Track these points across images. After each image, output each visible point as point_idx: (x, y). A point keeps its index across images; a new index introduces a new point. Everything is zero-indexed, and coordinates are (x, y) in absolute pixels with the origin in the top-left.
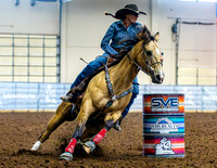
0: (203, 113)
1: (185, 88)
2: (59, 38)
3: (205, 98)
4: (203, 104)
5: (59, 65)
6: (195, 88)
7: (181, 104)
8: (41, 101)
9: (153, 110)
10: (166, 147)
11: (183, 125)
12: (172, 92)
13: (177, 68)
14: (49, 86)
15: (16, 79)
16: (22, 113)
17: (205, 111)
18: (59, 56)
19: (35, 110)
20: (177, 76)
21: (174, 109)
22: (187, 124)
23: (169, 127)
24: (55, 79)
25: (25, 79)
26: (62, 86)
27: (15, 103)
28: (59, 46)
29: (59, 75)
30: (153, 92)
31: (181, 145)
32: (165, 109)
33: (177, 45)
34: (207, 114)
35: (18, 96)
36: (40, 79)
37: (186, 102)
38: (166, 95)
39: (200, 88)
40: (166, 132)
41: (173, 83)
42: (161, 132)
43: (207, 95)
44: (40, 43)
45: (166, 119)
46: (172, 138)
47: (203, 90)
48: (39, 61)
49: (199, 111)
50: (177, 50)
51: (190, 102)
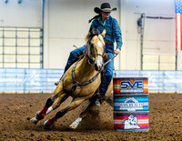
0: (164, 94)
1: (149, 73)
2: (42, 30)
3: (166, 81)
4: (164, 86)
5: (42, 54)
6: (157, 73)
7: (145, 86)
8: (27, 84)
9: (122, 91)
10: (133, 123)
11: (147, 104)
12: (138, 76)
13: (142, 56)
14: (34, 72)
15: (6, 65)
16: (11, 94)
17: (166, 92)
18: (42, 45)
19: (22, 92)
20: (142, 63)
21: (140, 91)
22: (150, 103)
23: (135, 106)
24: (39, 66)
25: (14, 65)
26: (45, 71)
27: (5, 86)
28: (42, 37)
29: (42, 62)
30: (122, 76)
31: (146, 121)
32: (132, 91)
33: (142, 36)
34: (168, 95)
35: (7, 80)
36: (26, 66)
37: (149, 84)
38: (133, 79)
39: (161, 73)
40: (133, 110)
41: (139, 69)
42: (129, 109)
43: (168, 79)
44: (26, 35)
45: (133, 99)
46: (138, 115)
47: (164, 74)
48: (26, 51)
49: (161, 92)
50: (142, 40)
51: (153, 84)
